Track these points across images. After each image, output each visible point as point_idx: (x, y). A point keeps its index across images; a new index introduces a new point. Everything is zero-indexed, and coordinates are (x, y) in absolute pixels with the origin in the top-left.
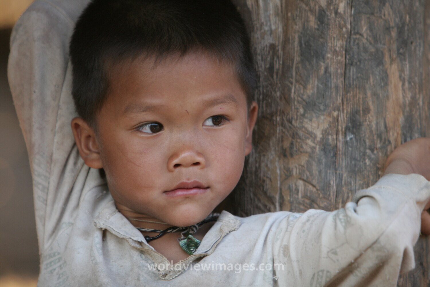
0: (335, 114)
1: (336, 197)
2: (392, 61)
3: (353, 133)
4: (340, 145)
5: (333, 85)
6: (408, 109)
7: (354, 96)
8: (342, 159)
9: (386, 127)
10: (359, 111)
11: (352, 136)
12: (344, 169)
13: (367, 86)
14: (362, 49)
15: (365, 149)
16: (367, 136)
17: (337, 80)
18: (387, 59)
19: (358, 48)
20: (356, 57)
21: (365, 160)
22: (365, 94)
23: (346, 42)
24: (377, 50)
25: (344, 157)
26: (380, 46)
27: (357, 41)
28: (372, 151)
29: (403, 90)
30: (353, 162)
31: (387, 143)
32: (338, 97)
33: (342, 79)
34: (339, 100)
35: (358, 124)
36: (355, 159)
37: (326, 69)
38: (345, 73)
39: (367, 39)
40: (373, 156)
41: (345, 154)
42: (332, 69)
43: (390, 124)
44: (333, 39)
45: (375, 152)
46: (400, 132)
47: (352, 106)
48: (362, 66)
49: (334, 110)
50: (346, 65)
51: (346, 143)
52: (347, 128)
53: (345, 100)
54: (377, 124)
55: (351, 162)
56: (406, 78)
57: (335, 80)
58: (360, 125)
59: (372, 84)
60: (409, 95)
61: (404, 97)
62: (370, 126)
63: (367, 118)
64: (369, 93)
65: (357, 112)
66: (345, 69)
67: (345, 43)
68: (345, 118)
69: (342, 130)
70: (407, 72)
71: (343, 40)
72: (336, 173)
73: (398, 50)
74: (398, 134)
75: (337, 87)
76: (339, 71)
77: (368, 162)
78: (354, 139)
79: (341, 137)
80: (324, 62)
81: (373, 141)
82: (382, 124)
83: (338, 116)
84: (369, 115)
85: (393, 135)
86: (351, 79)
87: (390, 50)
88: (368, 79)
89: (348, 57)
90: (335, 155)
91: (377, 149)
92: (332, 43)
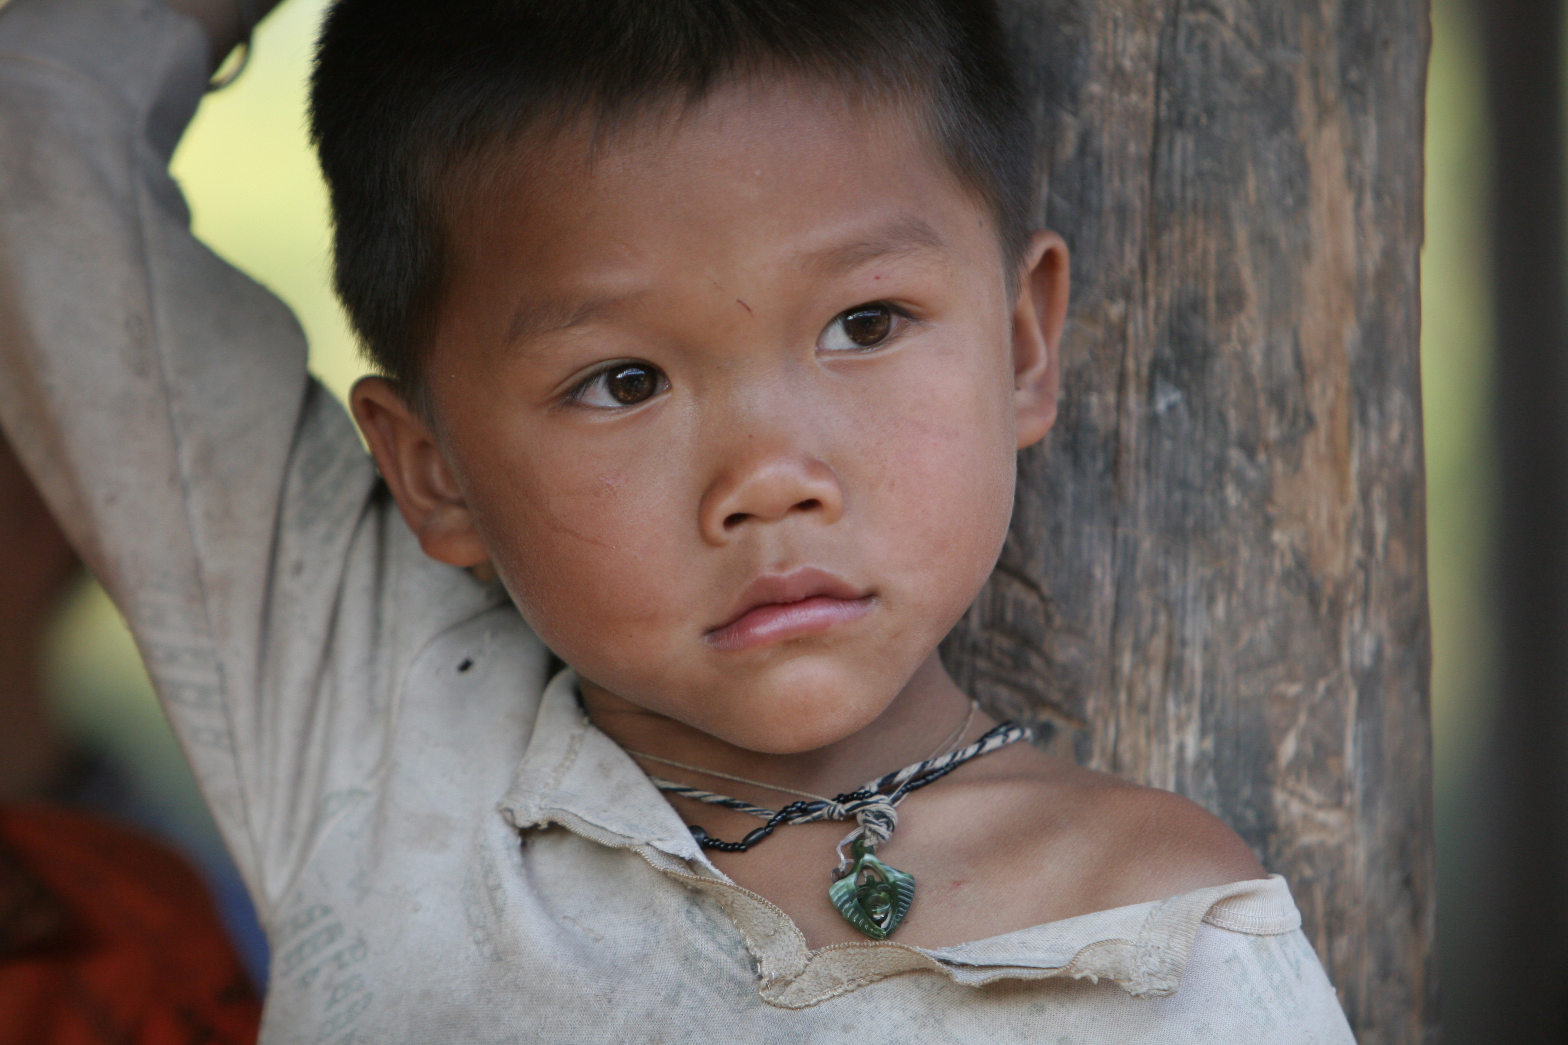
0: (1116, 310)
1: (1115, 625)
2: (1323, 112)
3: (1179, 384)
4: (1132, 431)
5: (1108, 202)
6: (1370, 296)
7: (1187, 245)
8: (1137, 484)
9: (1299, 363)
10: (1204, 302)
11: (1175, 396)
12: (1143, 522)
13: (1235, 207)
14: (1216, 64)
15: (1224, 444)
16: (1233, 395)
17: (1122, 179)
18: (1305, 106)
19: (1206, 60)
20: (1195, 94)
21: (1221, 486)
22: (1228, 235)
23: (1161, 37)
24: (1273, 71)
25: (1142, 475)
26: (1280, 54)
27: (1199, 37)
28: (1250, 452)
29: (1359, 223)
30: (1178, 496)
31: (1302, 422)
32: (1128, 248)
33: (1143, 179)
34: (1131, 259)
35: (1199, 349)
36: (1184, 484)
37: (1085, 140)
38: (1154, 157)
39: (1237, 29)
40: (1252, 474)
41: (1148, 465)
42: (1105, 142)
43: (1313, 353)
44: (1110, 25)
45: (1262, 457)
46: (1345, 383)
47: (1177, 282)
48: (1217, 130)
49: (1112, 298)
50: (1157, 126)
51: (1152, 421)
52: (1158, 366)
53: (1151, 259)
54: (1269, 351)
55: (1169, 493)
56: (1369, 177)
57: (1117, 183)
58: (1208, 354)
59: (1253, 198)
60: (1376, 243)
61: (1361, 249)
62: (1242, 358)
63: (1234, 329)
64: (1242, 234)
65: (1197, 305)
66: (1156, 142)
67: (1154, 41)
68: (1152, 327)
69: (1138, 373)
70: (1370, 156)
71: (1147, 32)
72: (1114, 537)
73: (1344, 71)
74: (1338, 389)
75: (1122, 210)
76: (1132, 148)
77: (1232, 495)
78: (1182, 410)
79: (1133, 400)
80: (1075, 114)
81: (1252, 417)
82: (1286, 352)
83: (1125, 319)
84: (1243, 318)
85: (1324, 392)
86: (1177, 180)
87: (1315, 73)
88: (1238, 178)
89: (1165, 95)
90: (1114, 467)
91: (1267, 447)
92: (1106, 42)
